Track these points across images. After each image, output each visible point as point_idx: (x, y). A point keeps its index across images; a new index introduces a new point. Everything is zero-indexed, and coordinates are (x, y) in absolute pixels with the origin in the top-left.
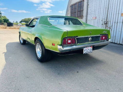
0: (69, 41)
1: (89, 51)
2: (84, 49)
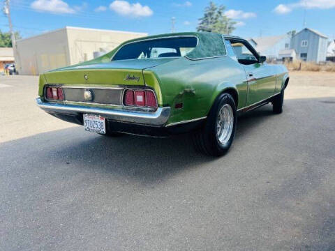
0: (55, 94)
1: (96, 126)
2: (85, 118)
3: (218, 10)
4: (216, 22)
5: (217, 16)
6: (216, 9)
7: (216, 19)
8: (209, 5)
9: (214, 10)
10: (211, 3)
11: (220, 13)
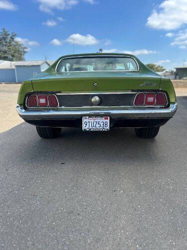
0: (43, 101)
1: (98, 126)
2: (84, 120)
3: (10, 36)
4: (10, 45)
5: (10, 40)
6: (9, 35)
7: (10, 43)
8: (2, 31)
9: (7, 36)
10: (4, 29)
11: (13, 39)
